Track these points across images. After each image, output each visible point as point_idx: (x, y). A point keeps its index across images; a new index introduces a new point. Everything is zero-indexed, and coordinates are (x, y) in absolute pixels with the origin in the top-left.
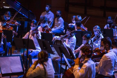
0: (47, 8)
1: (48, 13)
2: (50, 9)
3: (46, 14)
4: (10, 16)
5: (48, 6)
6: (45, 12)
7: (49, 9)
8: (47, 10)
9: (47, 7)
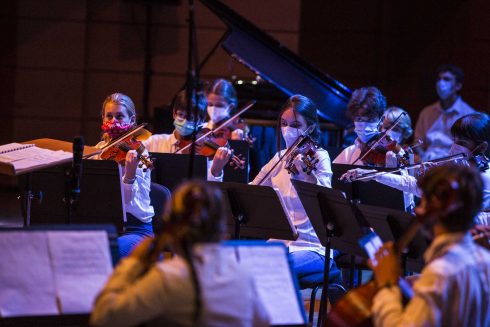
0: (445, 86)
1: (450, 110)
2: (458, 88)
3: (440, 113)
4: (230, 102)
5: (448, 74)
6: (437, 105)
7: (452, 88)
8: (443, 97)
9: (446, 79)
